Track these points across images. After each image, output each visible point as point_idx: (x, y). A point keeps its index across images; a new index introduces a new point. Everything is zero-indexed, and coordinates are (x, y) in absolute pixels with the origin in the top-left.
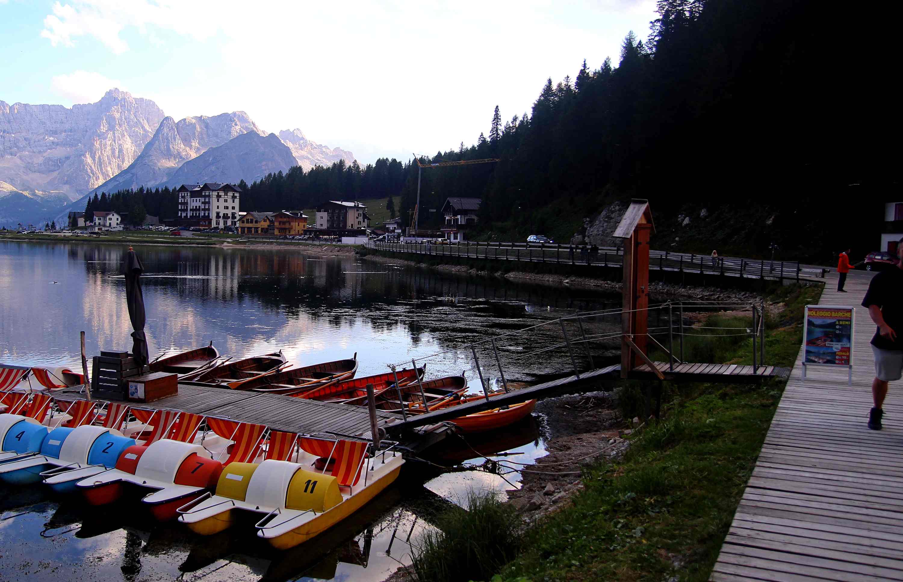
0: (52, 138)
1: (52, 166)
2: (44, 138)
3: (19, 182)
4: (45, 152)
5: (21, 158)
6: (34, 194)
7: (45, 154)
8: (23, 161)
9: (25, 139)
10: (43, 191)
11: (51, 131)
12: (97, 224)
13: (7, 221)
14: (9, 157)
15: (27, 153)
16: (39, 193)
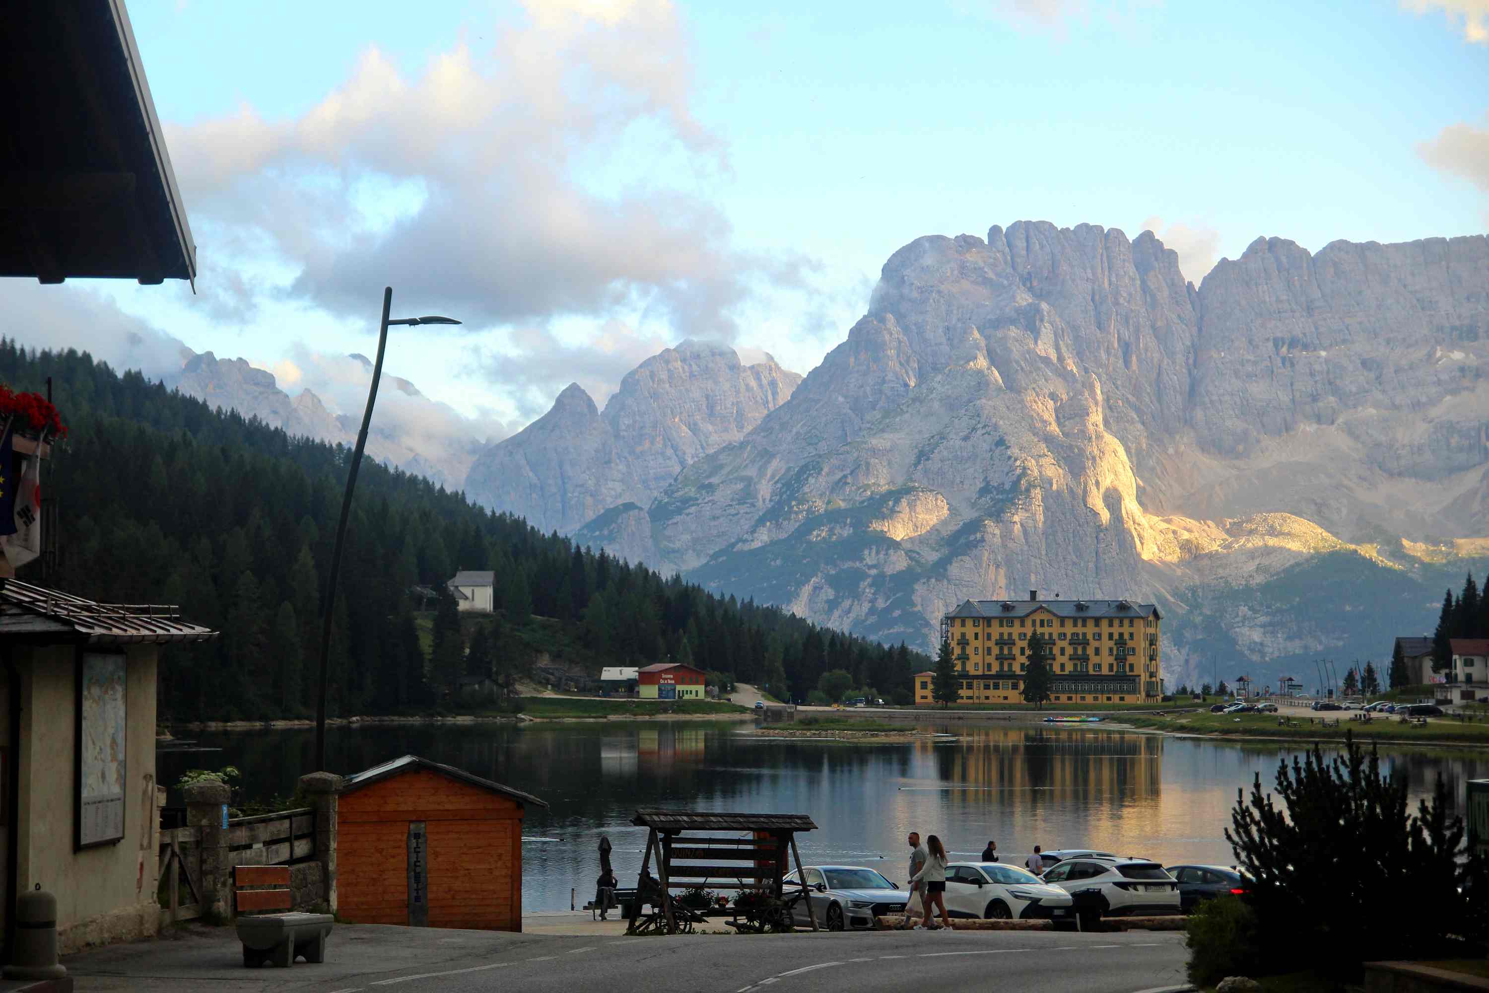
0: (1458, 355)
1: (1461, 450)
2: (1430, 356)
3: (1344, 511)
4: (1433, 402)
5: (1350, 430)
6: (1398, 553)
7: (1434, 412)
8: (1357, 438)
9: (1364, 363)
10: (1428, 539)
11: (1453, 328)
12: (1461, 677)
13: (1306, 647)
14: (1310, 428)
15: (1373, 411)
16: (1417, 548)
